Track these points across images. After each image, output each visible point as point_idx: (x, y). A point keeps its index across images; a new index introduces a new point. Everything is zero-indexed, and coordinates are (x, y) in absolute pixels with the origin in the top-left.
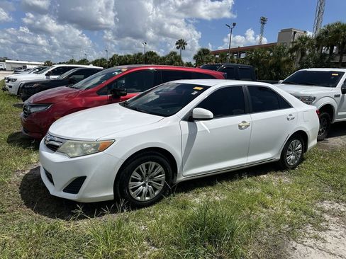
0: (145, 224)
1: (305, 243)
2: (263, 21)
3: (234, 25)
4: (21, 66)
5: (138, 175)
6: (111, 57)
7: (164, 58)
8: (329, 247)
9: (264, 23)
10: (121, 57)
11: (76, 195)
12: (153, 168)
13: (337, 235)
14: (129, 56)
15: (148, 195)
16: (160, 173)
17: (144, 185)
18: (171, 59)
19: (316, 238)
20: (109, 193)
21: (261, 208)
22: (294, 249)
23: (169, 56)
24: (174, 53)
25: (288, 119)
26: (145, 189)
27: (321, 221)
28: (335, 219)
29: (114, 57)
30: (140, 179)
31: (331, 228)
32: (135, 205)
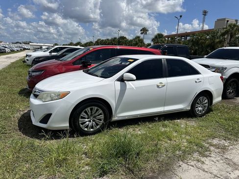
0: (87, 145)
1: (189, 164)
2: (205, 13)
3: (181, 16)
4: (39, 47)
5: (85, 114)
6: (96, 40)
7: (131, 41)
8: (205, 167)
9: (205, 15)
10: (103, 40)
11: (46, 125)
12: (95, 110)
13: (215, 160)
14: (108, 40)
15: (92, 127)
16: (101, 114)
17: (90, 121)
18: (136, 41)
19: (198, 161)
20: (66, 125)
21: (166, 140)
22: (180, 166)
23: (134, 39)
24: (138, 37)
25: (196, 82)
26: (90, 124)
27: (207, 151)
28: (217, 150)
29: (98, 40)
30: (86, 117)
31: (212, 155)
32: (84, 134)
